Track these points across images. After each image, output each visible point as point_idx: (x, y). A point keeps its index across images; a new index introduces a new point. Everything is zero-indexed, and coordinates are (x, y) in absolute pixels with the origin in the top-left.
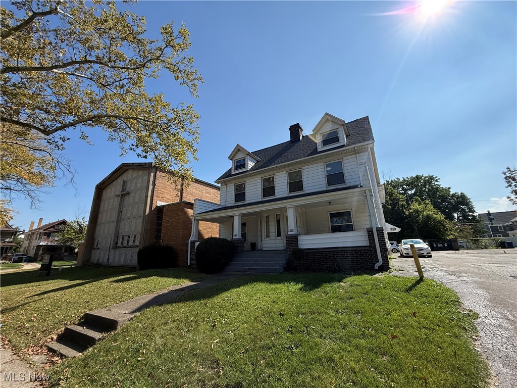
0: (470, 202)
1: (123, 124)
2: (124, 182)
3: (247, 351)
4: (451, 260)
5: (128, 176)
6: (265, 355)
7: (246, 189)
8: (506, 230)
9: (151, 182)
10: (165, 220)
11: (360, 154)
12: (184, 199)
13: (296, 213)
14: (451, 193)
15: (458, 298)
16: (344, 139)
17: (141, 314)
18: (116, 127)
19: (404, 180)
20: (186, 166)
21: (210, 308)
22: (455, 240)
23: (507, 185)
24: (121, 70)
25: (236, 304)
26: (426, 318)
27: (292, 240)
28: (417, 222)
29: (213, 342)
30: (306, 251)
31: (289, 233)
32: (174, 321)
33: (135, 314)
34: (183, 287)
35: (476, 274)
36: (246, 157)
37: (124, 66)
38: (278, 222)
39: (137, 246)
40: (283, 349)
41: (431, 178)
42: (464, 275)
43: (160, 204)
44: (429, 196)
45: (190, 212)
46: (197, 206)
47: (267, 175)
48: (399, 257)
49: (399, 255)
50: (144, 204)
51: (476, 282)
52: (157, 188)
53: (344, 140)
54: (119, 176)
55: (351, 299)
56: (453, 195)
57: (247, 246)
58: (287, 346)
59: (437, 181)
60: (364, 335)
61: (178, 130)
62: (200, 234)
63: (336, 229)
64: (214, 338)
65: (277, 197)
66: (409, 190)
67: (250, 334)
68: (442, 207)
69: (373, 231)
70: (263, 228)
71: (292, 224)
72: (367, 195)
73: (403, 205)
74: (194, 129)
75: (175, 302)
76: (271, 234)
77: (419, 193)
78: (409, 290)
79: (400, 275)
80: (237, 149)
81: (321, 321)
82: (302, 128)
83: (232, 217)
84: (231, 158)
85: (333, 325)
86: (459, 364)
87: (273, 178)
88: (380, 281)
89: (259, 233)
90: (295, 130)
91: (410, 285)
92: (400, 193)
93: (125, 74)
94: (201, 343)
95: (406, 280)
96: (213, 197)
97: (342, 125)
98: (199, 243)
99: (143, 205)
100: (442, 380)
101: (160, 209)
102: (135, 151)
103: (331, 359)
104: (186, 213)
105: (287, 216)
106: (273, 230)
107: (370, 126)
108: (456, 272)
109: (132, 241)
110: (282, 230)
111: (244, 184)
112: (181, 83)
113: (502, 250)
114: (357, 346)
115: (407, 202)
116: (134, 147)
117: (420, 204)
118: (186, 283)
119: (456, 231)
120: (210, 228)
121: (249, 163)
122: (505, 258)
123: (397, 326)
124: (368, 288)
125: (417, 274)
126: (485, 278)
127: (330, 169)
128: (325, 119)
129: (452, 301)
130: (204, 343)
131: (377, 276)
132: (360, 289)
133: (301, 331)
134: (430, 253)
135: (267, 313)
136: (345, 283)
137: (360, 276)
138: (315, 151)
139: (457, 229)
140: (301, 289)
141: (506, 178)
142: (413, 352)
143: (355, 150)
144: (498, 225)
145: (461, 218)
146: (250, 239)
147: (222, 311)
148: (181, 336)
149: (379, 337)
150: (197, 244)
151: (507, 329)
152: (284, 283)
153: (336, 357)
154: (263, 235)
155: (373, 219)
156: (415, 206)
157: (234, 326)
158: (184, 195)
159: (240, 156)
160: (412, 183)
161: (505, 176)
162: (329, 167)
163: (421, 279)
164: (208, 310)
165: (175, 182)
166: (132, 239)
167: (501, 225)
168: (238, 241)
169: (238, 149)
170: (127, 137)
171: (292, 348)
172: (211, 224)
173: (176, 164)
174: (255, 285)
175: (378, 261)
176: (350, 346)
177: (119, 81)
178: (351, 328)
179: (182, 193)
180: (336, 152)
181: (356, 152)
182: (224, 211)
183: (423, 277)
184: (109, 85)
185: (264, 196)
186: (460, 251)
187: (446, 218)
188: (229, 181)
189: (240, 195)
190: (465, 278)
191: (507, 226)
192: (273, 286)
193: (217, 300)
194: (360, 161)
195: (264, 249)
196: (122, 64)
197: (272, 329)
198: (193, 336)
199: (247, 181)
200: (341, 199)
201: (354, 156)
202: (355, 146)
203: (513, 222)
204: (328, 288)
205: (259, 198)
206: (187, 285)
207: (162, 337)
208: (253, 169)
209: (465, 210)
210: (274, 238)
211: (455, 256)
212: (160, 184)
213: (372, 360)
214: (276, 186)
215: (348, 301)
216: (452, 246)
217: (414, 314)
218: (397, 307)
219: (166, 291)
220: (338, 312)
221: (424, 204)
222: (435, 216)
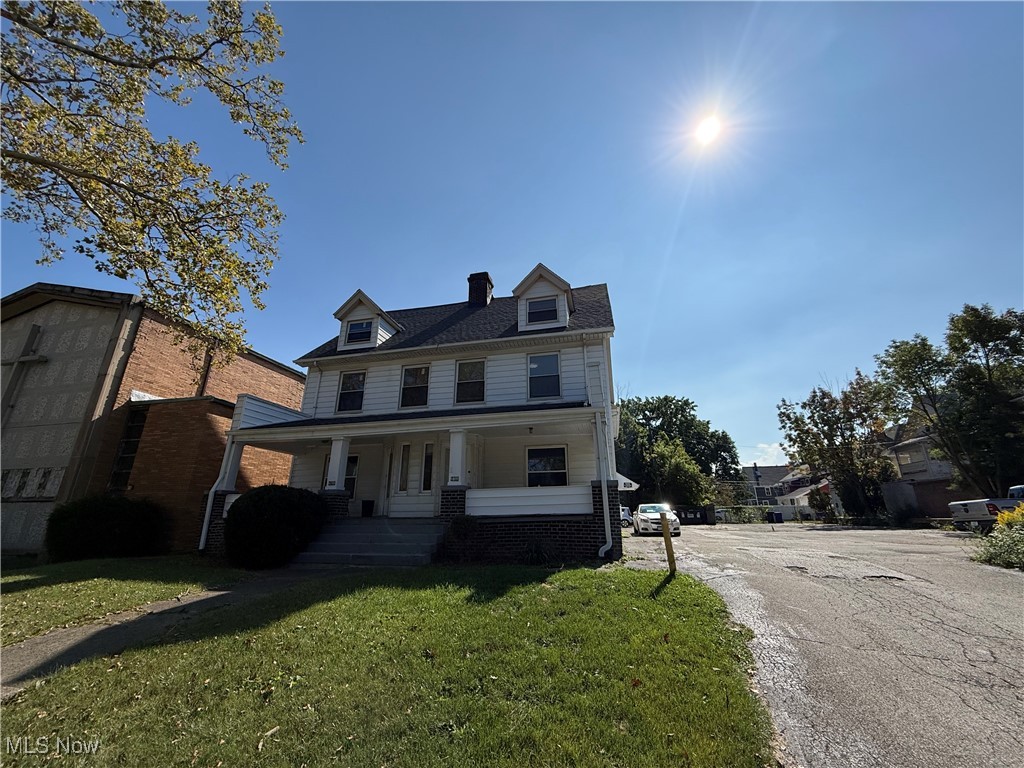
0: (733, 447)
1: (61, 187)
2: (36, 331)
3: (348, 746)
4: (707, 540)
5: (48, 317)
6: (392, 751)
7: (366, 386)
8: (774, 495)
9: (121, 342)
10: (146, 436)
11: (590, 348)
12: (208, 393)
13: (467, 443)
14: (711, 431)
15: (725, 606)
16: (565, 316)
17: (48, 682)
18: (37, 190)
19: (648, 402)
20: (232, 318)
21: (258, 653)
22: (711, 508)
23: (781, 426)
24: (79, 57)
25: (324, 639)
26: (683, 643)
27: (454, 498)
28: (661, 476)
29: (261, 737)
30: (479, 521)
31: (450, 483)
32: (153, 693)
33: (28, 684)
34: (183, 603)
35: (744, 564)
36: (375, 320)
37: (90, 49)
38: (429, 460)
39: (49, 500)
40: (432, 731)
41: (686, 403)
42: (729, 565)
43: (138, 396)
44: (681, 434)
45: (223, 424)
46: (244, 412)
47: (414, 363)
48: (632, 534)
49: (632, 530)
50: (89, 393)
51: (746, 578)
52: (138, 358)
53: (565, 318)
54: (22, 314)
55: (562, 614)
56: (713, 435)
57: (355, 507)
58: (440, 725)
59: (692, 408)
60: (586, 685)
61: (222, 233)
62: (241, 479)
63: (535, 481)
64: (266, 725)
65: (430, 409)
66: (653, 419)
67: (357, 707)
68: (698, 452)
69: (601, 487)
70: (394, 471)
71: (457, 467)
72: (597, 422)
73: (643, 445)
74: (263, 241)
75: (161, 643)
76: (410, 484)
77: (667, 426)
78: (656, 593)
79: (639, 567)
80: (355, 300)
81: (509, 663)
82: (493, 283)
83: (328, 442)
84: (341, 315)
85: (532, 670)
86: (734, 721)
87: (427, 369)
88: (609, 578)
89: (385, 482)
90: (479, 283)
91: (656, 584)
92: (639, 423)
93: (91, 68)
94: (228, 742)
95: (649, 575)
96: (288, 395)
97: (565, 291)
98: (237, 496)
99: (87, 395)
100: (710, 754)
101: (138, 410)
102: (92, 256)
103: (528, 742)
104: (210, 426)
105: (448, 450)
106: (417, 476)
107: (608, 302)
108: (718, 560)
109: (35, 487)
110: (434, 476)
111: (364, 374)
112: (246, 131)
113: (769, 526)
114: (576, 708)
115: (649, 440)
116: (92, 247)
117: (667, 444)
118: (192, 593)
119: (712, 494)
120: (267, 463)
121: (380, 331)
122: (775, 539)
123: (639, 662)
124: (591, 592)
125: (666, 565)
126: (756, 570)
127: (535, 366)
128: (537, 275)
129: (717, 610)
130: (237, 742)
131: (602, 569)
132: (577, 596)
133: (469, 688)
134: (678, 529)
135: (397, 655)
136: (551, 583)
137: (576, 571)
138: (513, 330)
139: (714, 490)
140: (469, 599)
141: (779, 415)
142: (666, 709)
143: (582, 339)
144: (766, 487)
145: (720, 472)
146: (363, 492)
147: (289, 658)
148: (172, 731)
149: (612, 685)
150: (232, 499)
151: (790, 653)
152: (435, 587)
153: (538, 734)
154: (393, 485)
155: (603, 464)
156: (660, 448)
157: (318, 692)
158: (211, 382)
159: (360, 315)
160: (658, 408)
161: (779, 412)
162: (535, 363)
163: (672, 574)
164: (254, 657)
165: (193, 349)
166: (34, 481)
167: (769, 487)
168: (337, 495)
169: (359, 300)
170: (70, 220)
171: (451, 727)
172: (270, 454)
173: (203, 308)
174: (370, 594)
175: (605, 543)
176: (562, 708)
177: (69, 81)
178: (562, 674)
179: (205, 378)
180: (550, 338)
181: (583, 343)
182: (311, 428)
183: (675, 570)
184: (35, 81)
185: (404, 403)
186: (718, 526)
187: (701, 471)
188: (329, 363)
189: (351, 397)
190: (731, 572)
191: (776, 488)
192: (410, 594)
193: (276, 632)
194: (591, 360)
195: (392, 515)
196: (88, 43)
197: (408, 689)
198: (207, 727)
199: (371, 369)
200: (554, 424)
201: (580, 348)
202: (582, 331)
203: (783, 483)
204: (521, 594)
205: (394, 408)
206: (195, 599)
207: (113, 739)
208: (386, 345)
209: (726, 459)
210: (416, 492)
211: (712, 534)
212: (148, 351)
213: (602, 732)
214: (430, 386)
215: (558, 620)
216: (706, 518)
217: (666, 636)
218: (637, 626)
219: (132, 616)
220: (540, 641)
221: (673, 444)
222: (687, 466)
